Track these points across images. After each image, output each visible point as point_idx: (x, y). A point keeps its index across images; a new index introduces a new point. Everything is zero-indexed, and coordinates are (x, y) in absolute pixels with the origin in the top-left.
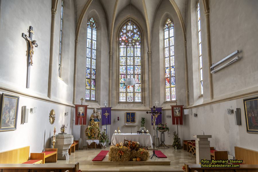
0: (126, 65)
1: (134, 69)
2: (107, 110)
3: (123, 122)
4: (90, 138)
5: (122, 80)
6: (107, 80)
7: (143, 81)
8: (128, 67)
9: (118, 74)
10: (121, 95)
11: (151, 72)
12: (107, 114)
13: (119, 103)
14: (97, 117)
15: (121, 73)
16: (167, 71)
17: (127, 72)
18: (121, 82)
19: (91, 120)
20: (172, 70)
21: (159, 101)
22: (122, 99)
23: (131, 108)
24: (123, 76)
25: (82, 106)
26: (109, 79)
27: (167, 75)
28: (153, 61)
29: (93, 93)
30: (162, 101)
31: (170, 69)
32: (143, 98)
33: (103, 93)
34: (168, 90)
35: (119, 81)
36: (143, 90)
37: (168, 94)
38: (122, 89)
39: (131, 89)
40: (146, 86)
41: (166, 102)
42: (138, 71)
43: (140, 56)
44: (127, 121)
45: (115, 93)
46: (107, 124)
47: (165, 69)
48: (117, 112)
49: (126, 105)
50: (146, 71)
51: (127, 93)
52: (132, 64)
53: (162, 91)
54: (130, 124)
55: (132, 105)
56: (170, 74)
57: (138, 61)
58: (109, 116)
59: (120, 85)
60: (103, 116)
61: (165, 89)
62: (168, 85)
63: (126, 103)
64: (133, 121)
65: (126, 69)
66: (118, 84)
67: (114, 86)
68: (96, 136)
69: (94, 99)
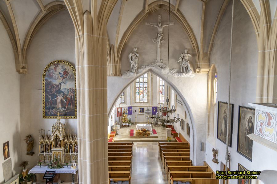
0: (140, 82)
1: (143, 85)
2: (130, 108)
3: (138, 112)
4: (124, 123)
5: (137, 91)
6: (130, 92)
7: (148, 91)
8: (140, 83)
9: (135, 87)
10: (137, 98)
11: (153, 87)
12: (130, 110)
13: (136, 102)
14: (126, 112)
15: (137, 86)
16: (161, 87)
17: (140, 86)
18: (136, 91)
19: (123, 114)
20: (163, 87)
21: (156, 103)
22: (138, 100)
23: (142, 105)
24: (138, 88)
25: (120, 108)
26: (131, 91)
27: (161, 90)
28: (154, 81)
29: (123, 99)
30: (158, 102)
31: (162, 87)
32: (148, 100)
33: (128, 99)
34: (161, 97)
35: (135, 91)
36: (148, 96)
37: (161, 99)
38: (137, 95)
39: (142, 95)
40: (150, 94)
41: (159, 103)
42: (146, 85)
43: (147, 77)
44: (140, 112)
45: (134, 98)
46: (130, 115)
47: (160, 86)
48: (135, 108)
49: (139, 103)
50: (150, 86)
51: (140, 97)
52: (142, 81)
53: (158, 98)
54: (142, 113)
55: (142, 103)
56: (162, 89)
57: (146, 80)
58: (132, 111)
59: (136, 93)
60: (129, 111)
61: (159, 96)
62: (161, 95)
63: (139, 102)
64: (143, 112)
65: (139, 84)
66: (135, 92)
67: (133, 94)
68: (127, 121)
69: (123, 102)
